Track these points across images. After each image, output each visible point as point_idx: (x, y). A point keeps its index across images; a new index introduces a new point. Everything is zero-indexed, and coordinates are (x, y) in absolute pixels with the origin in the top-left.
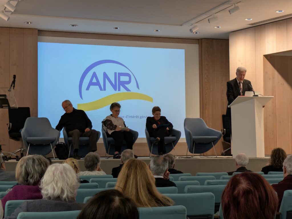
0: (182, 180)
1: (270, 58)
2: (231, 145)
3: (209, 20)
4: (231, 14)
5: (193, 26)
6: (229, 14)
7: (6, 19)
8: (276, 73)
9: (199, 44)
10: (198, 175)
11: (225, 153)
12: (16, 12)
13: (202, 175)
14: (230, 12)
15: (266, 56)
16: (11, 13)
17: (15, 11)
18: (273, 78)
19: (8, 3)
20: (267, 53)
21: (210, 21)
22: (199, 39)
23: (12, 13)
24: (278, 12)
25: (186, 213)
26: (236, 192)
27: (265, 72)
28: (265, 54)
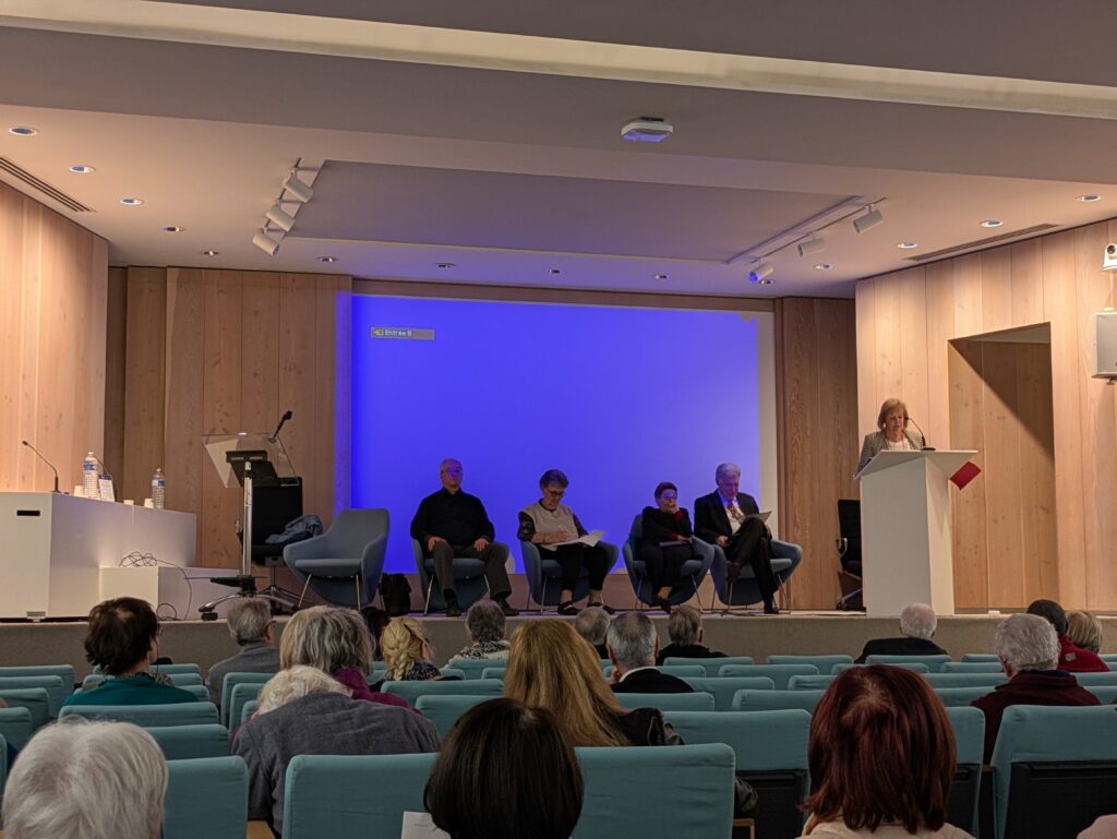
0: (727, 674)
1: (968, 348)
2: (861, 582)
3: (800, 249)
4: (861, 232)
5: (756, 265)
6: (855, 231)
7: (270, 250)
8: (984, 388)
9: (774, 311)
10: (772, 662)
11: (846, 602)
12: (294, 231)
13: (782, 662)
14: (856, 225)
15: (956, 343)
16: (282, 234)
17: (292, 229)
18: (977, 402)
19: (277, 209)
20: (957, 336)
21: (803, 251)
22: (774, 300)
23: (286, 234)
24: (986, 225)
25: (734, 764)
26: (849, 714)
27: (954, 386)
28: (952, 338)
